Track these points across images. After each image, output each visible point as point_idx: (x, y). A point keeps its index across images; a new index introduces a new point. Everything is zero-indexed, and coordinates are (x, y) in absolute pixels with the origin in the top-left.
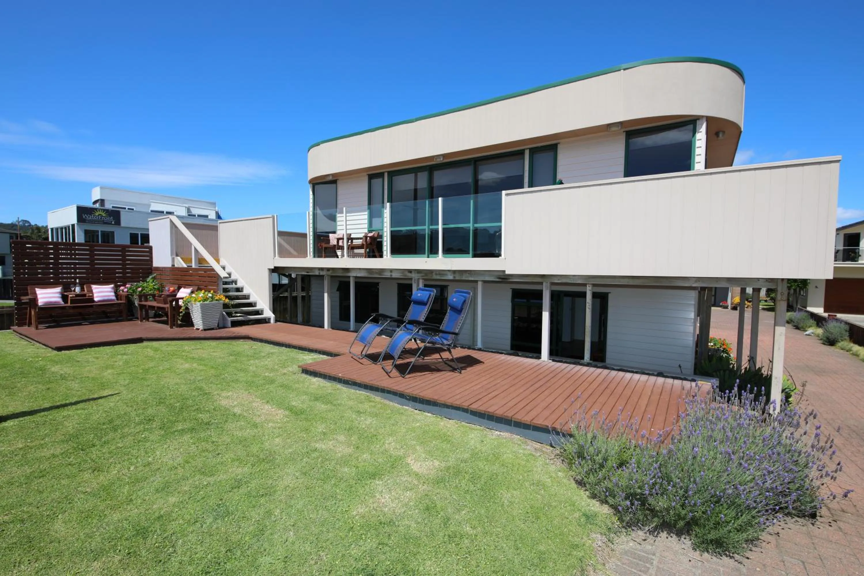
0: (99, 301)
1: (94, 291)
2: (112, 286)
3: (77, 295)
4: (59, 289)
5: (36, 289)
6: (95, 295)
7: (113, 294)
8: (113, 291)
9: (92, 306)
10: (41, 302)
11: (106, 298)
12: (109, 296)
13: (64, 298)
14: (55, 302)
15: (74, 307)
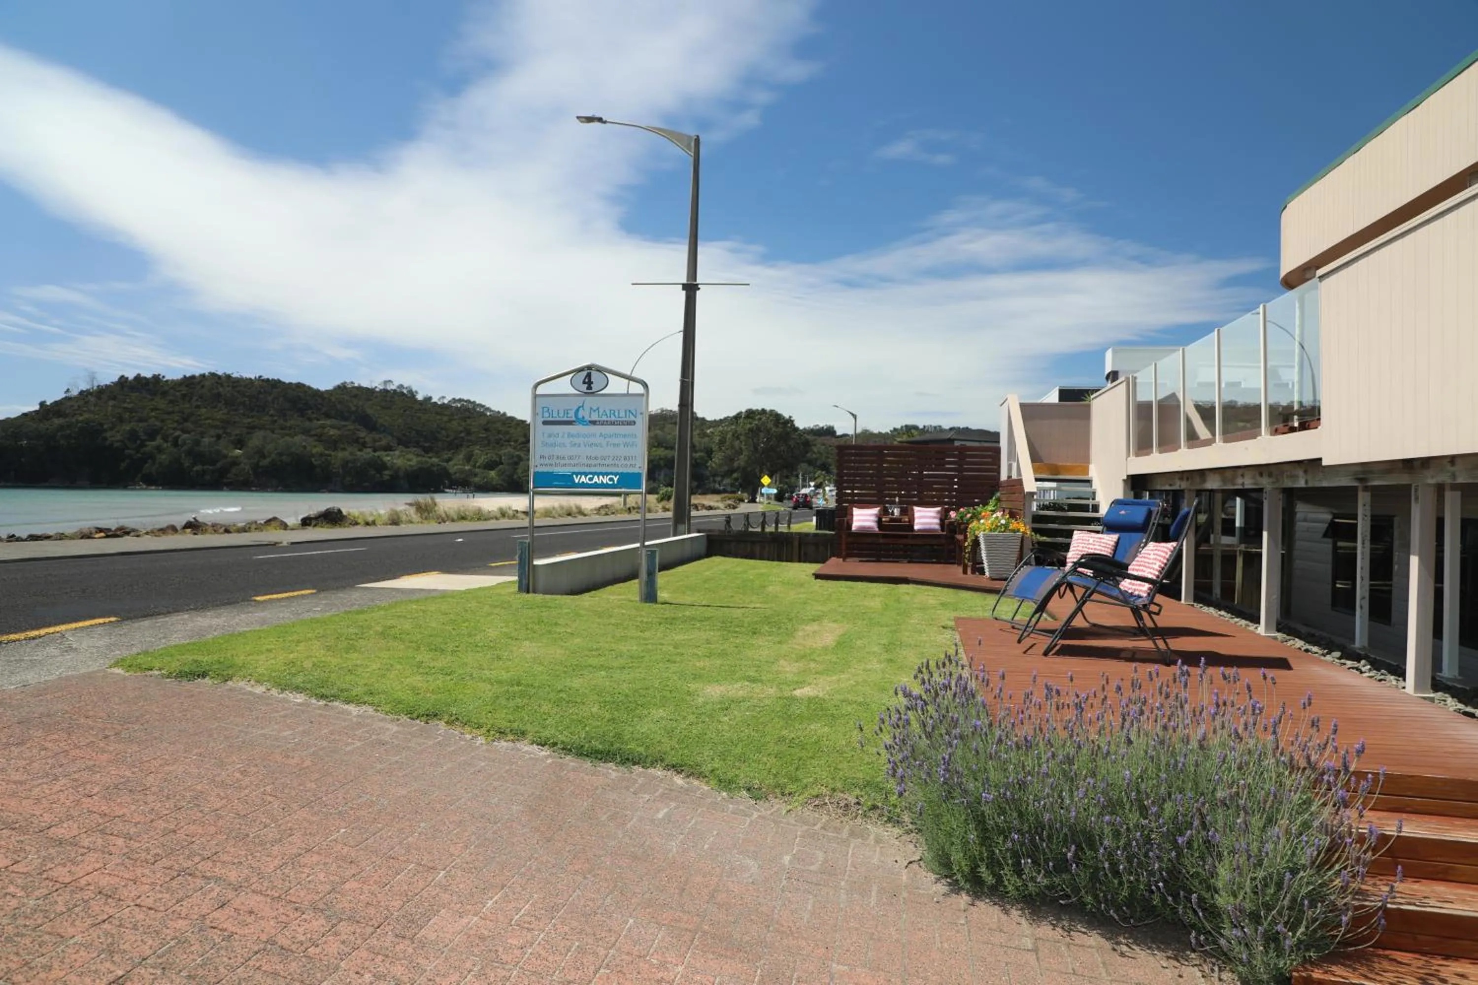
0: (919, 530)
1: (916, 515)
2: (939, 509)
3: (892, 520)
4: (875, 511)
5: (854, 509)
6: (916, 521)
7: (937, 521)
8: (939, 516)
9: (906, 537)
10: (856, 525)
11: (927, 527)
12: (931, 524)
13: (879, 522)
14: (869, 528)
15: (884, 536)
